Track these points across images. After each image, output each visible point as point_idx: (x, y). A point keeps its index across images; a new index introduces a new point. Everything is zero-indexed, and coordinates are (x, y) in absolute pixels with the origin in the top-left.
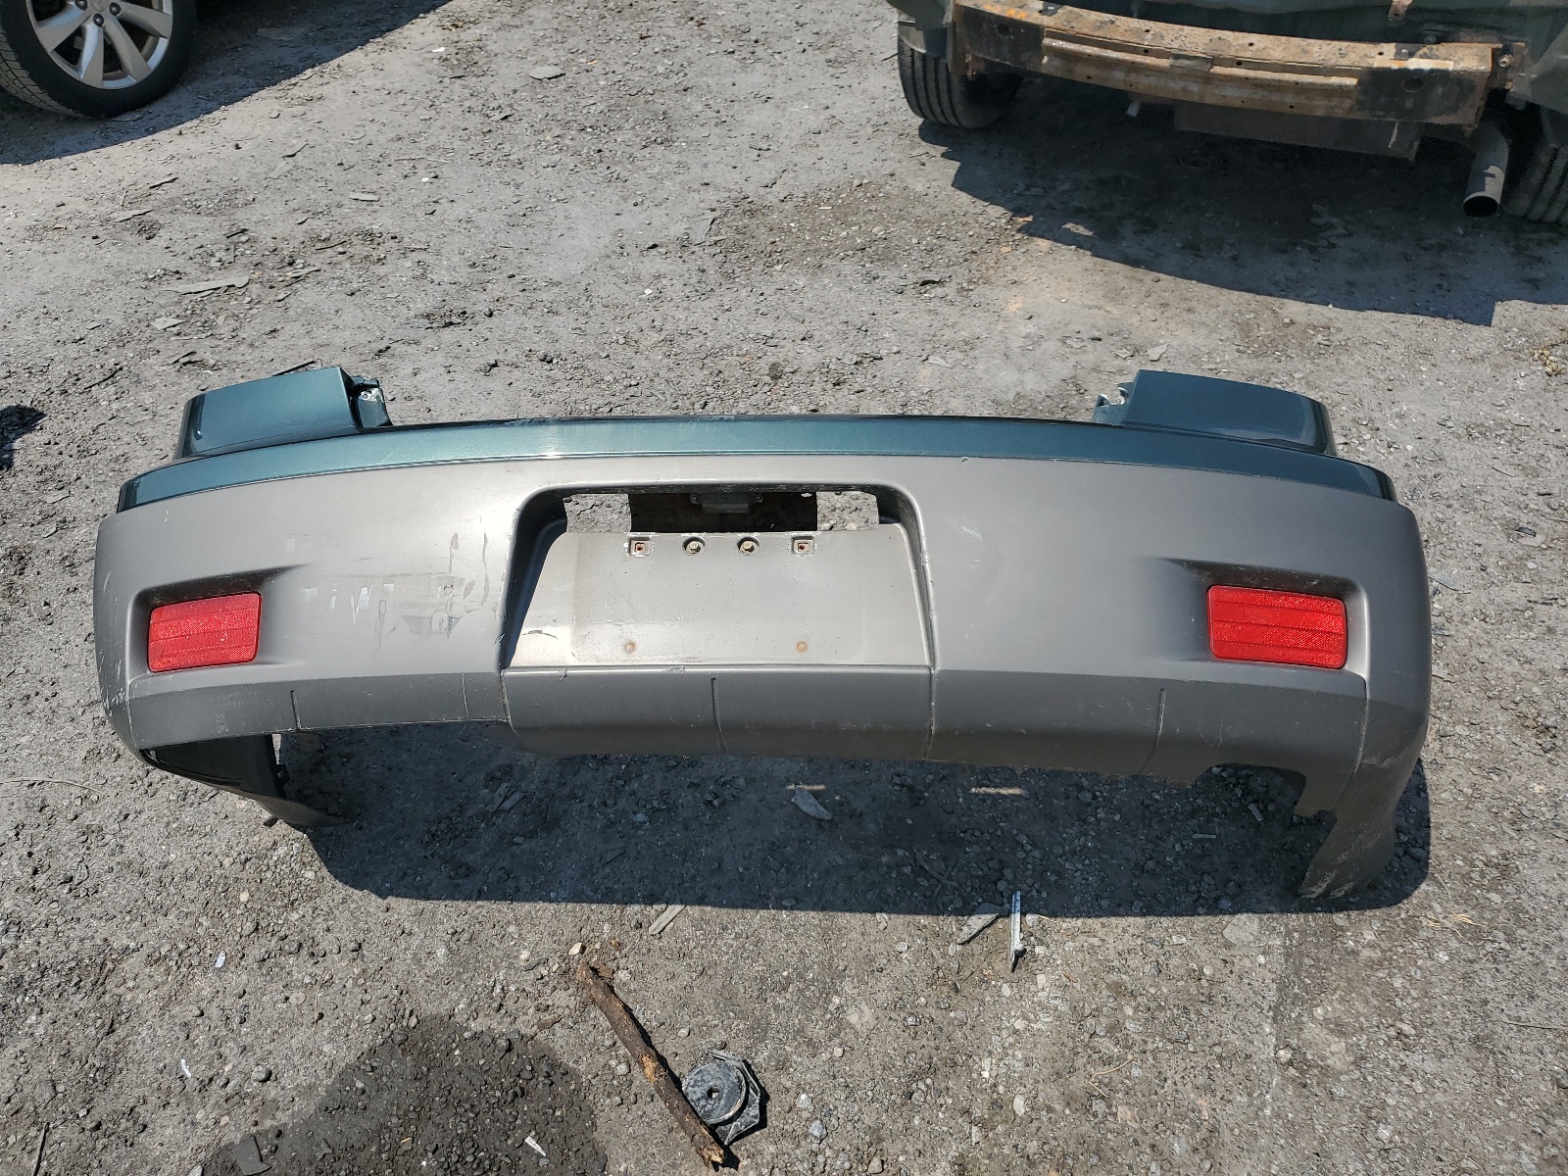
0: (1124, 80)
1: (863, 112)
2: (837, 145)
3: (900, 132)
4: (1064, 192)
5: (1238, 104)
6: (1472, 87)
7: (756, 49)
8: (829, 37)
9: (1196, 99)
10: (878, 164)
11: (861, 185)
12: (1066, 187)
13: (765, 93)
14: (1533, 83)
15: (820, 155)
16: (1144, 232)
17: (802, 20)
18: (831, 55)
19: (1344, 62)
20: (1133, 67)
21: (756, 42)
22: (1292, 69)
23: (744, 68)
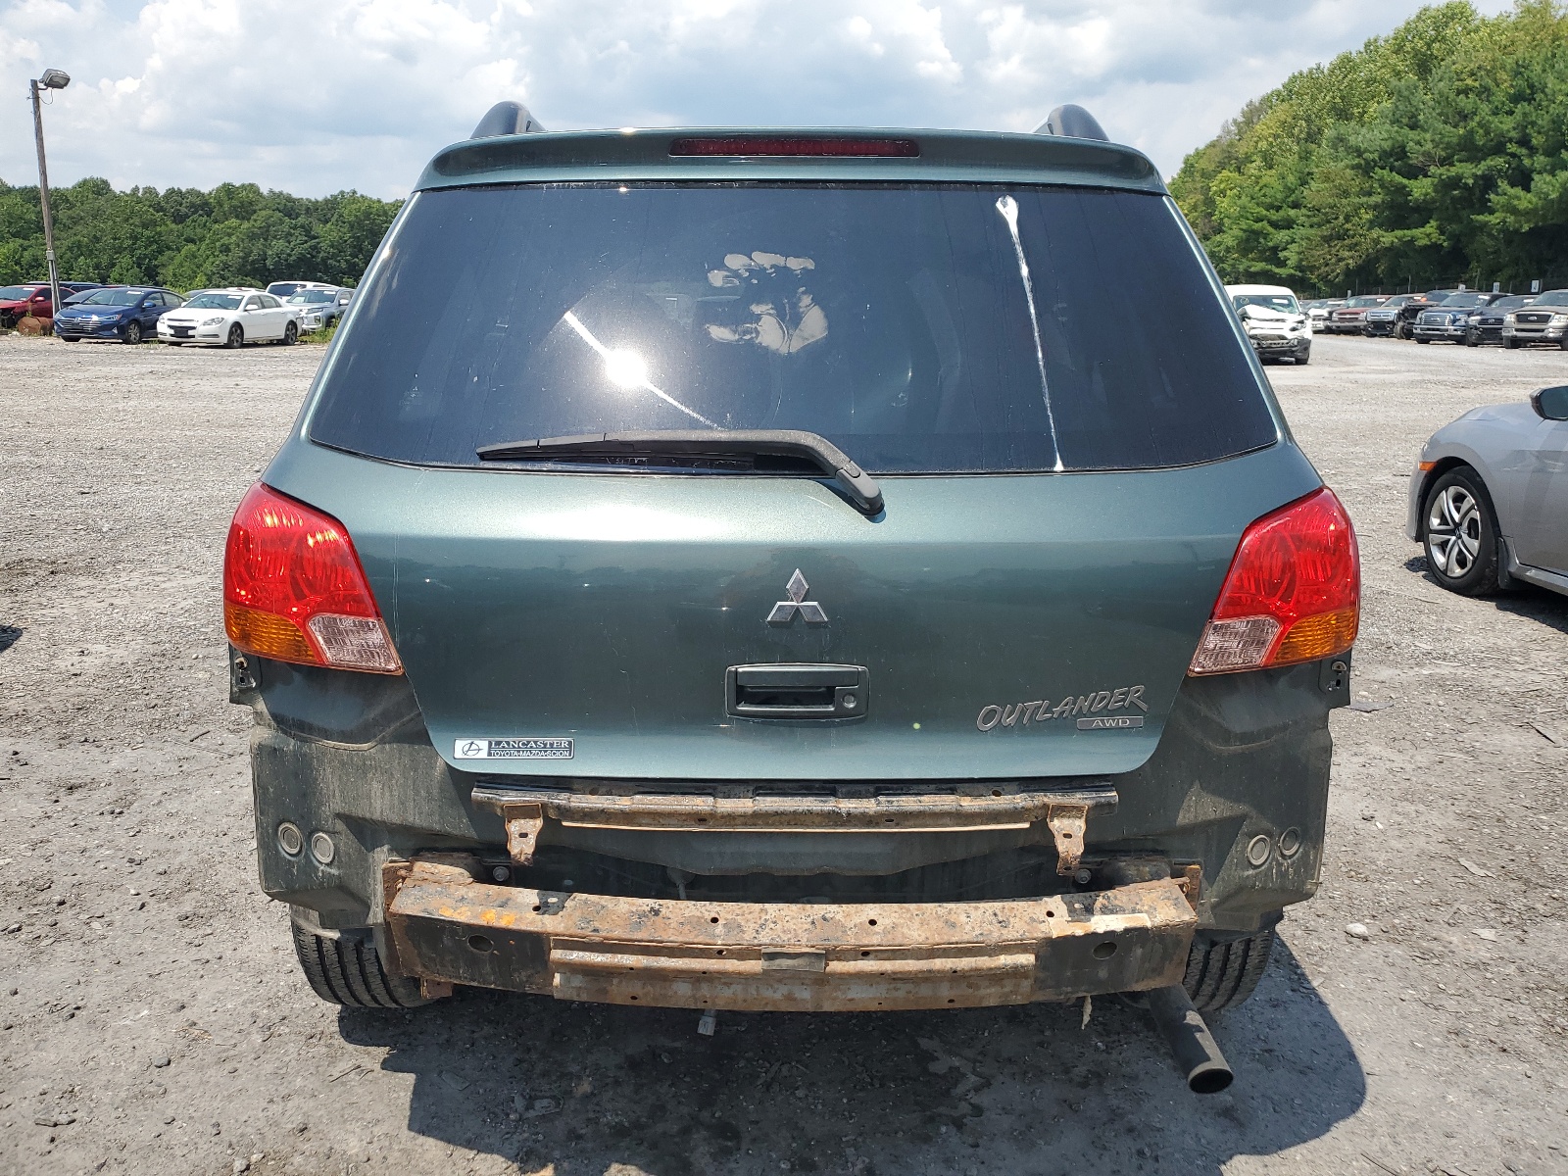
0: (694, 996)
1: (244, 1004)
2: (201, 1083)
3: (309, 1031)
4: (587, 1097)
5: (873, 1007)
6: (1177, 942)
7: (59, 917)
8: (182, 877)
9: (810, 1008)
10: (277, 1108)
11: (248, 1168)
12: (586, 1087)
13: (71, 998)
14: (1214, 907)
15: (170, 1113)
16: (727, 1152)
17: (139, 855)
18: (187, 908)
19: (1011, 934)
20: (704, 976)
21: (61, 903)
22: (945, 953)
23: (35, 957)
